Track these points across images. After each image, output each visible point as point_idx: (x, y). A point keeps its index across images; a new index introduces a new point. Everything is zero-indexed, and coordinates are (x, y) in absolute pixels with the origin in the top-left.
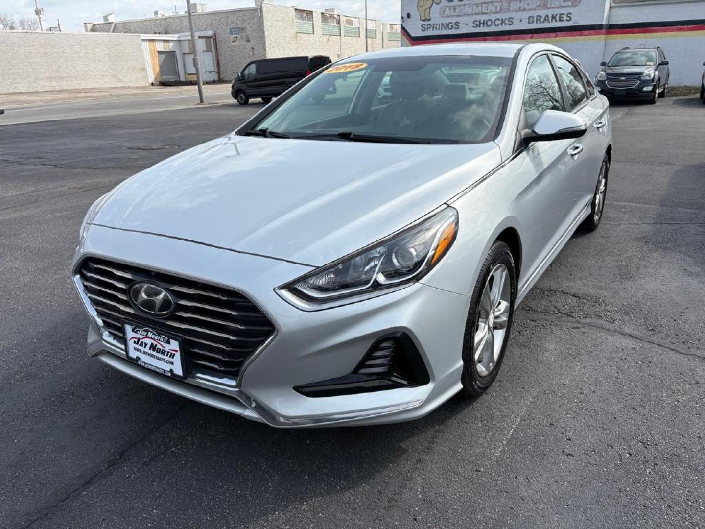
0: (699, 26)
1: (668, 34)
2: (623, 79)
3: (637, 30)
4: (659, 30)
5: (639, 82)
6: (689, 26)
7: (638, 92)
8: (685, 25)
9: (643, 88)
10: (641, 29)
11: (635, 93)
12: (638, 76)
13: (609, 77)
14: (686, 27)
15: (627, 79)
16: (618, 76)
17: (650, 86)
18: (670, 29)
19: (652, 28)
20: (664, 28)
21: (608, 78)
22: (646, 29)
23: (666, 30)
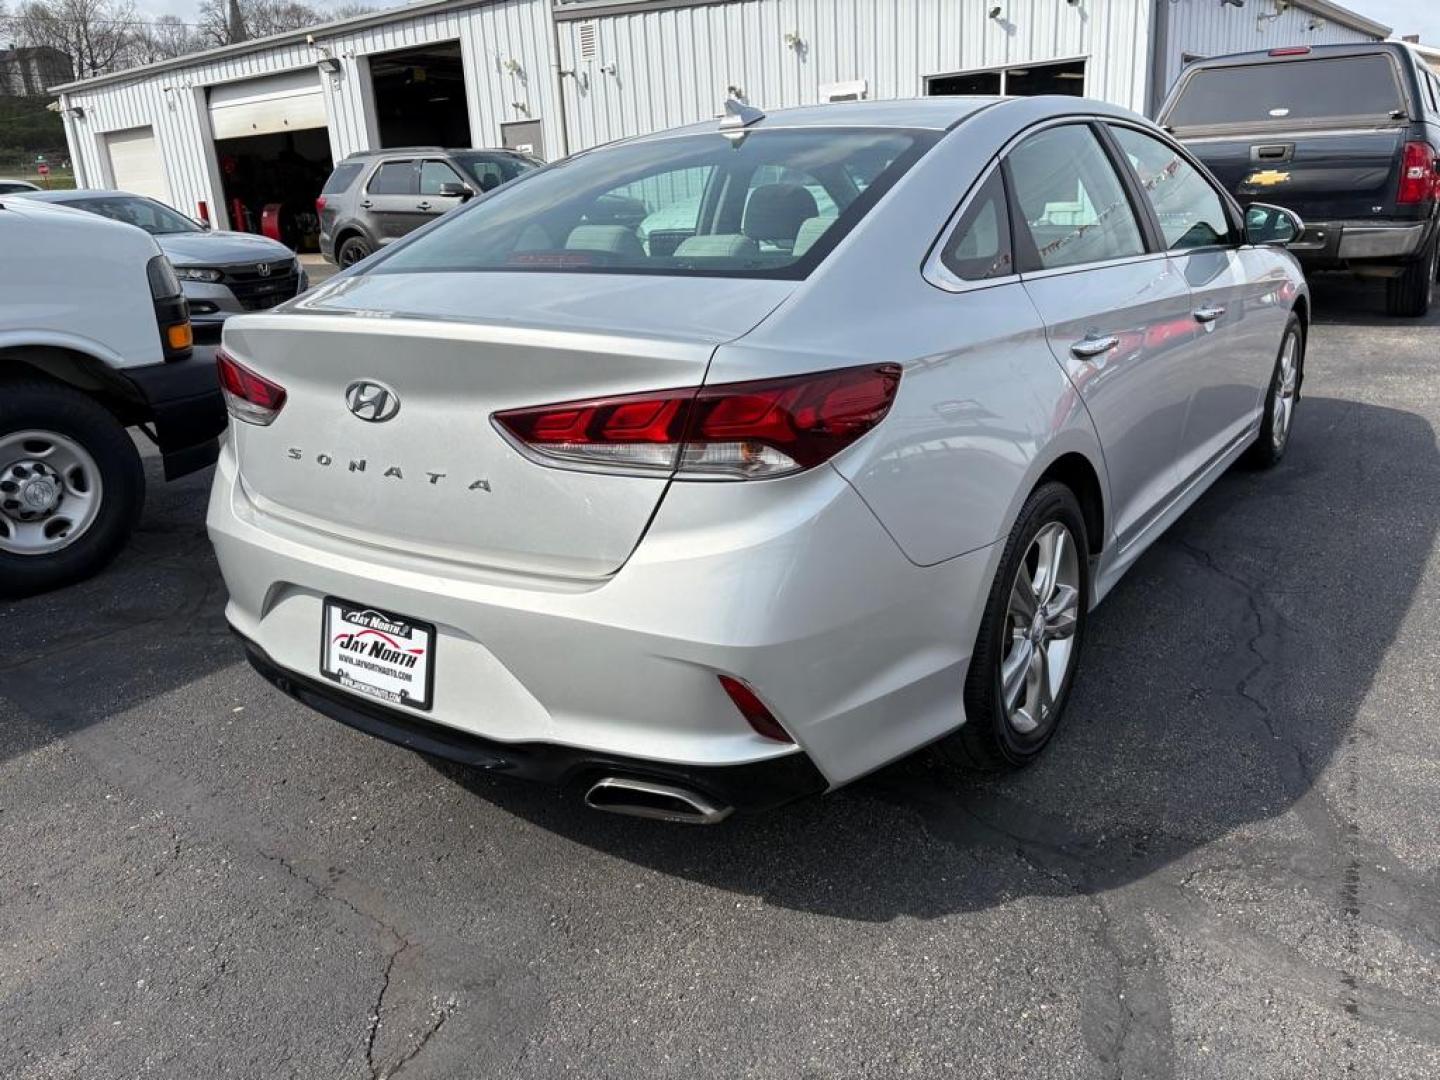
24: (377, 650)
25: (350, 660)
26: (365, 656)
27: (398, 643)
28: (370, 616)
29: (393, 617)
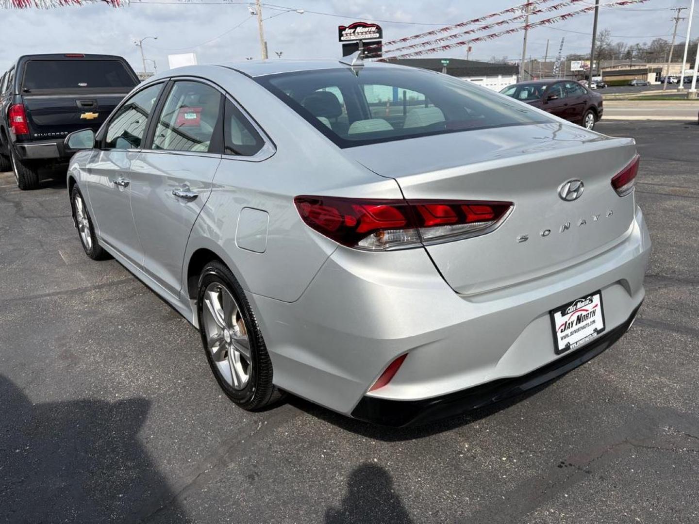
24: (579, 320)
25: (567, 336)
26: (575, 327)
27: (587, 309)
28: (576, 304)
29: (585, 298)
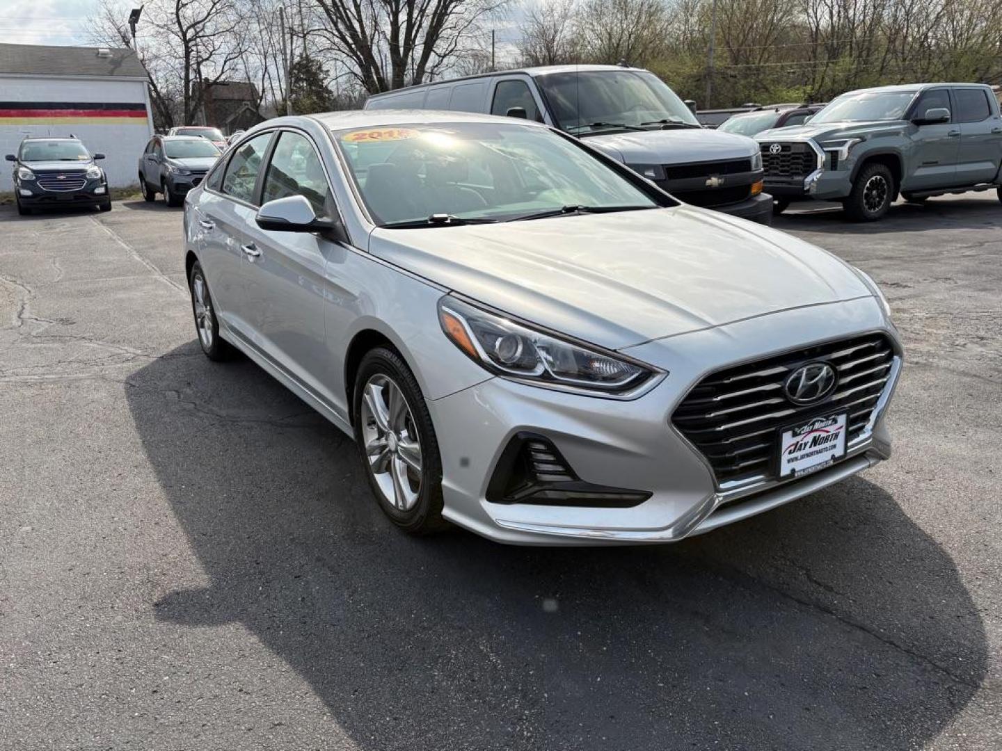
0: (98, 111)
1: (59, 119)
2: (62, 177)
3: (13, 112)
4: (45, 113)
5: (86, 182)
6: (86, 111)
7: (90, 196)
8: (80, 109)
9: (95, 188)
10: (20, 111)
11: (85, 196)
12: (81, 174)
13: (40, 175)
14: (81, 111)
15: (67, 177)
16: (54, 175)
17: (101, 187)
18: (59, 113)
19: (35, 111)
20: (53, 111)
21: (38, 178)
22: (26, 111)
23: (55, 113)
